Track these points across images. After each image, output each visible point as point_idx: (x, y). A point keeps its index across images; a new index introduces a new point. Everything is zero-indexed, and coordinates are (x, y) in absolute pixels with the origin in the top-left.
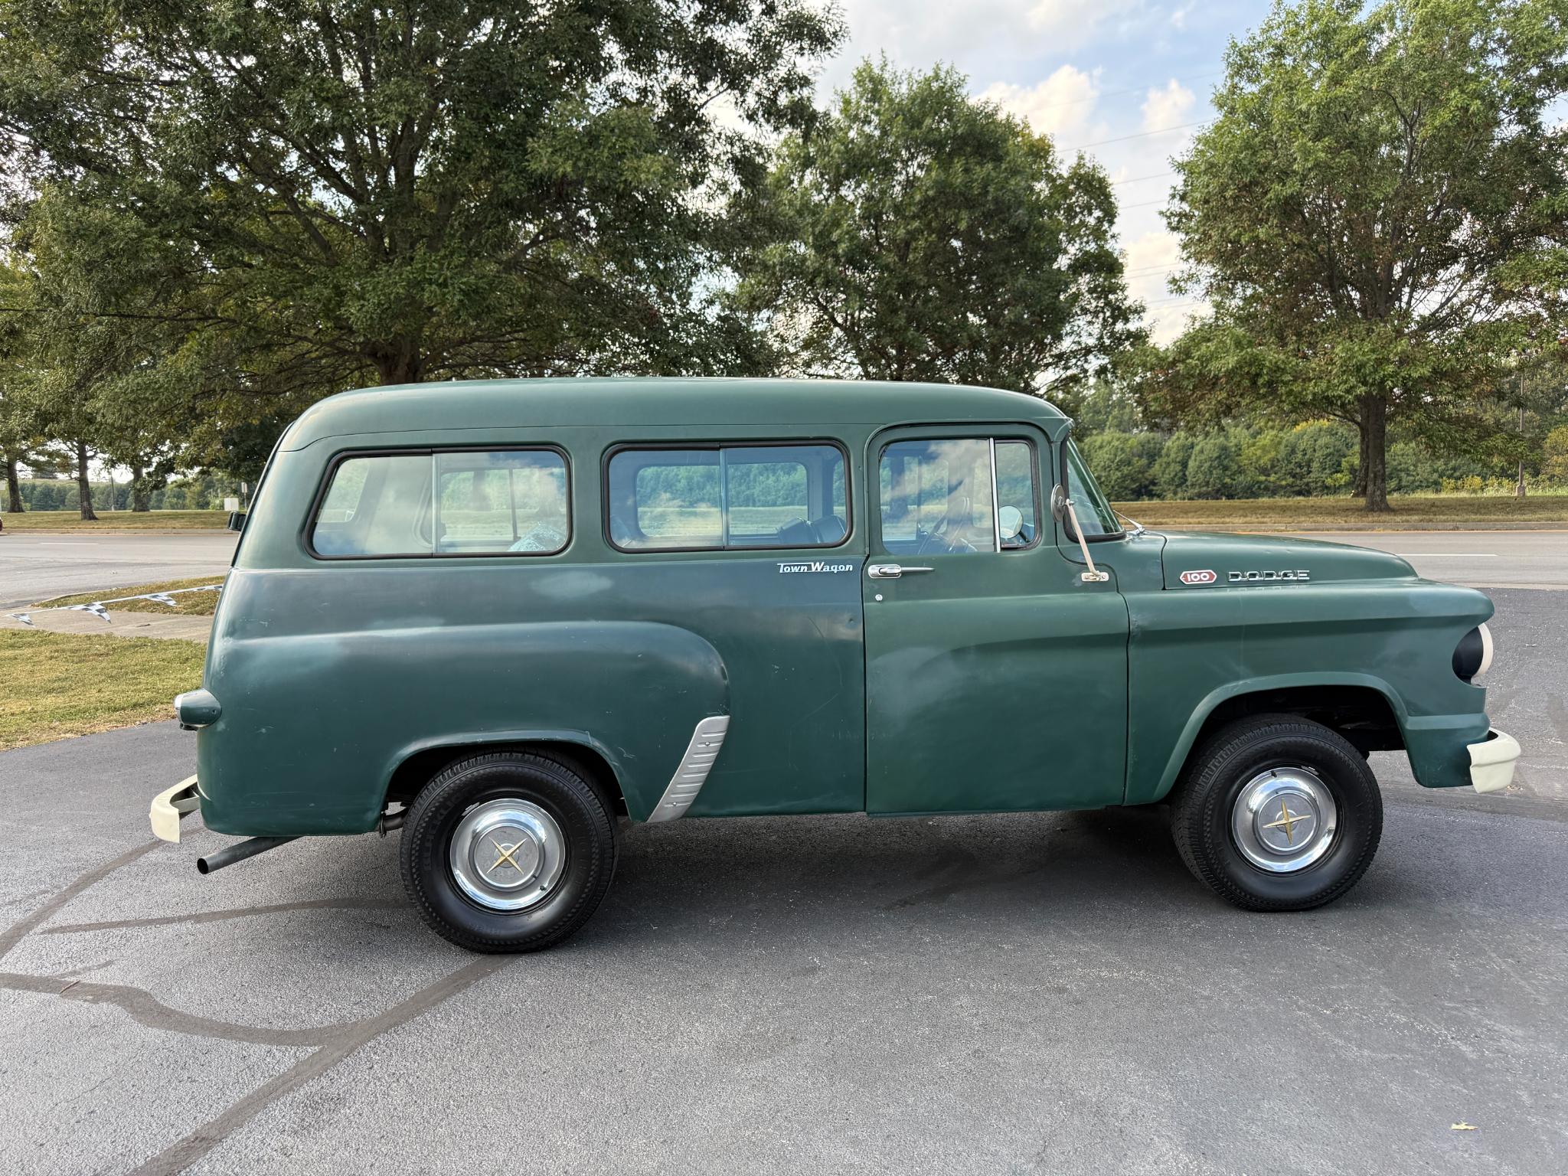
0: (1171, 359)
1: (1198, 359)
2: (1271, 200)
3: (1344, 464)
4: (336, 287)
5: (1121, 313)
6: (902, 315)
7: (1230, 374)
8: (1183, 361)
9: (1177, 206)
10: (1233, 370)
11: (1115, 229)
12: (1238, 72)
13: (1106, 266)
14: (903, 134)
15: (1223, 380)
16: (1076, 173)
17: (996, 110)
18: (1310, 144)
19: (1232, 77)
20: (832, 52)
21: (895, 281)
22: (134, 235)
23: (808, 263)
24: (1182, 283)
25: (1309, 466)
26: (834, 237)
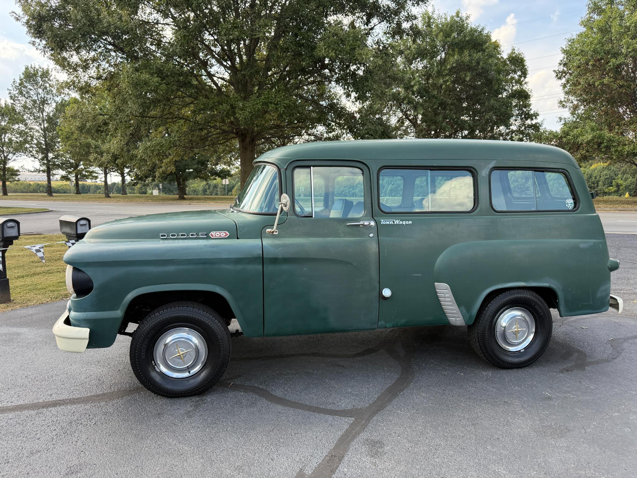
0: (560, 136)
1: (572, 136)
2: (610, 66)
3: (614, 183)
4: (231, 105)
5: (529, 116)
6: (441, 116)
7: (588, 143)
8: (565, 137)
9: (561, 68)
10: (590, 141)
11: (526, 80)
12: (593, 11)
13: (523, 96)
14: (442, 40)
15: (585, 145)
16: (511, 56)
17: (483, 29)
18: (630, 41)
19: (590, 13)
20: (426, 5)
21: (438, 102)
22: (157, 84)
23: (401, 94)
24: (564, 103)
25: (598, 183)
26: (412, 83)
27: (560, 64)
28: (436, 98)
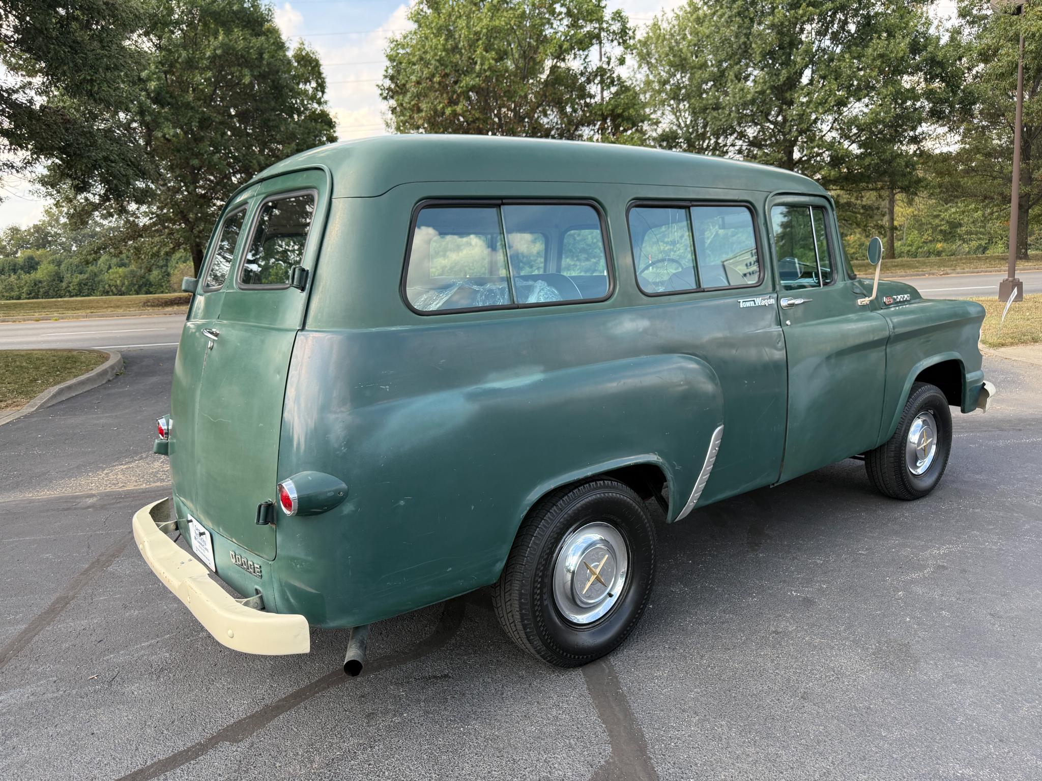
9: (388, 83)
11: (326, 96)
13: (326, 123)
16: (298, 55)
19: (420, 3)
27: (386, 77)
28: (192, 108)
